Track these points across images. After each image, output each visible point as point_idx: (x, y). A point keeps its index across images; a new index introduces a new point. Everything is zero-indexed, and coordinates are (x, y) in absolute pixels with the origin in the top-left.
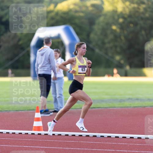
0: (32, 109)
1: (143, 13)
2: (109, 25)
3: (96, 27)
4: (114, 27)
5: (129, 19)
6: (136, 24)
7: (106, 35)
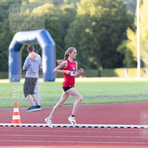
0: (10, 107)
1: (114, 16)
2: (82, 28)
3: (70, 30)
4: (87, 30)
5: (101, 23)
6: (108, 27)
7: (80, 38)
